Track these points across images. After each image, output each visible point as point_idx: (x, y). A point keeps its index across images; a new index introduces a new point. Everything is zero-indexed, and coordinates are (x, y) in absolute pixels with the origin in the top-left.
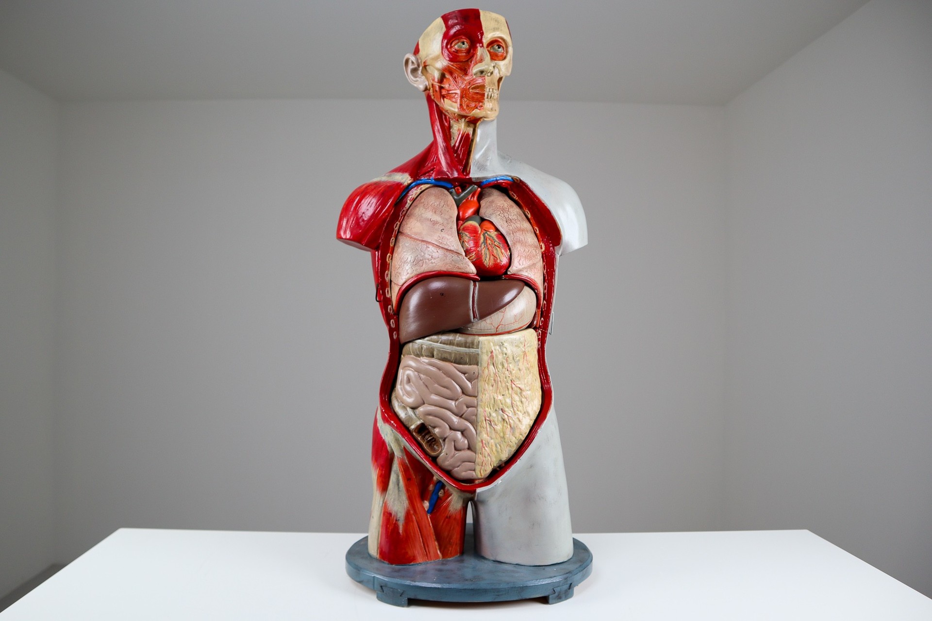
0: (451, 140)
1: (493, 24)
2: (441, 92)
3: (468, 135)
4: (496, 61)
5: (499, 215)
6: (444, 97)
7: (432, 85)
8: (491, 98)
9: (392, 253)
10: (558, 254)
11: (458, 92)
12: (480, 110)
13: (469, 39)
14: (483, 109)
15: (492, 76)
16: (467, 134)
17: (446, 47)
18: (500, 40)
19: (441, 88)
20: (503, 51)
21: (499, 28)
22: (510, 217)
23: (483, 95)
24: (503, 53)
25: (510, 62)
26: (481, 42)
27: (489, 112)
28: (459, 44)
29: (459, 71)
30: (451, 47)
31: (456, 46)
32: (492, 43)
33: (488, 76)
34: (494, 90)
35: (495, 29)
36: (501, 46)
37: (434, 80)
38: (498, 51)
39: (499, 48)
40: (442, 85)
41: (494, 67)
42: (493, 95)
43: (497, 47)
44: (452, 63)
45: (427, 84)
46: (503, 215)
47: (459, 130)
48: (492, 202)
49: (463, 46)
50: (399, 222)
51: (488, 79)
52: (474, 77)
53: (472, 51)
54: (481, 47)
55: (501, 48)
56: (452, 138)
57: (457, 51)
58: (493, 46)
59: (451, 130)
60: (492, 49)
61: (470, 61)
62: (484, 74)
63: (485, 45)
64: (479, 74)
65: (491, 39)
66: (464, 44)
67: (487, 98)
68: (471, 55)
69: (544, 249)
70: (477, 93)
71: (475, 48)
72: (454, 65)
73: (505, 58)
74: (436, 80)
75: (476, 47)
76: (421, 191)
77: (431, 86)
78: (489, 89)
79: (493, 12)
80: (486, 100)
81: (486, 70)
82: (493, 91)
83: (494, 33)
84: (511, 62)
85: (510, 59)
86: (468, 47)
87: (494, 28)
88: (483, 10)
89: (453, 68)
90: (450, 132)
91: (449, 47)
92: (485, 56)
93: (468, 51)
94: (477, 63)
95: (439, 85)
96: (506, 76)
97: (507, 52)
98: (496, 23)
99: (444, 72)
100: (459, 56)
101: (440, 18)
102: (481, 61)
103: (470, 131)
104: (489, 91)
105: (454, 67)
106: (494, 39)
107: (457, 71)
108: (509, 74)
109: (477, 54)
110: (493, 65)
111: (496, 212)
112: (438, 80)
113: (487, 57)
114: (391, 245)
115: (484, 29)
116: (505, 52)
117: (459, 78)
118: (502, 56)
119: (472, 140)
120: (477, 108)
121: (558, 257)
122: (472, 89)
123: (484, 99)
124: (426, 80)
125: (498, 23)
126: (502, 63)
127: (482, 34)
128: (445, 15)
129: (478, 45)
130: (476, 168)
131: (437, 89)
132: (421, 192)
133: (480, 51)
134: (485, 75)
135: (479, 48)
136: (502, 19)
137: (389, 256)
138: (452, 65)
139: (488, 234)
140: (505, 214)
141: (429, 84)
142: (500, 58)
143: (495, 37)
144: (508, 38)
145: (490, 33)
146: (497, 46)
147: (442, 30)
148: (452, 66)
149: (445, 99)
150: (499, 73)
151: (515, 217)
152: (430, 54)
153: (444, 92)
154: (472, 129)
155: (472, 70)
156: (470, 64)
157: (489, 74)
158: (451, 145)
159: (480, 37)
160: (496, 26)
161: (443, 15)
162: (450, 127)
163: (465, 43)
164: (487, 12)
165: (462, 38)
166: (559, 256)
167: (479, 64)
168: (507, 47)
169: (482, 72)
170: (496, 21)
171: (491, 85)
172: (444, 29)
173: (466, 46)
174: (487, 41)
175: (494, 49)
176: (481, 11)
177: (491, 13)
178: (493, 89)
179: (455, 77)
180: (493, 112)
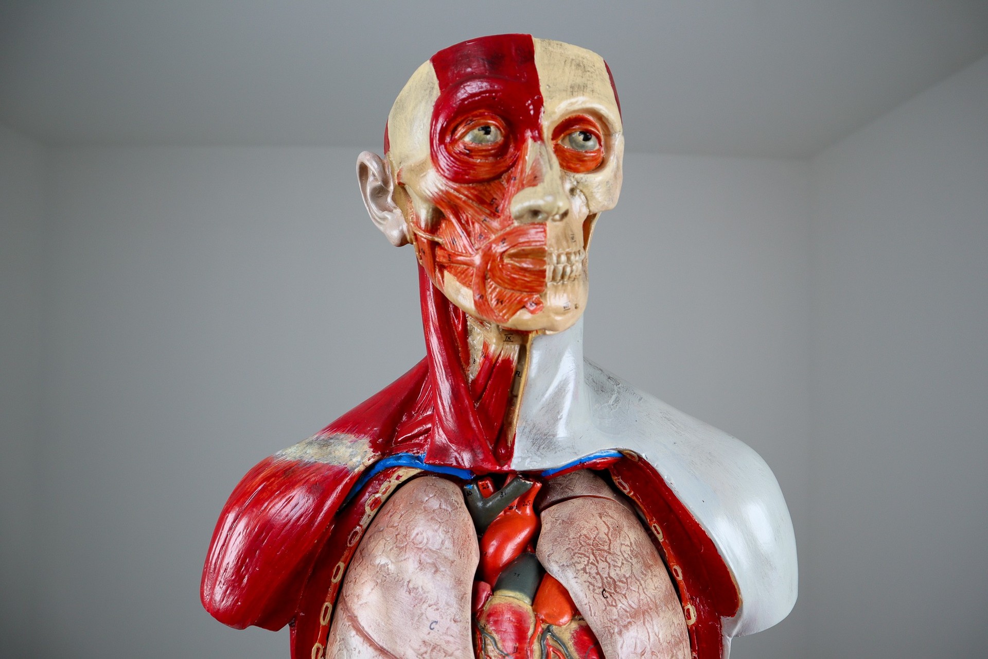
0: (468, 364)
1: (570, 76)
2: (434, 256)
3: (507, 362)
4: (578, 176)
5: (584, 570)
6: (442, 267)
7: (415, 235)
8: (563, 277)
9: (325, 640)
10: (729, 636)
11: (477, 260)
12: (532, 312)
13: (504, 118)
14: (541, 309)
15: (566, 220)
16: (503, 361)
17: (442, 141)
18: (591, 118)
19: (434, 245)
20: (597, 147)
21: (585, 86)
22: (613, 574)
23: (542, 273)
24: (599, 150)
25: (615, 176)
26: (535, 125)
27: (558, 318)
28: (476, 131)
29: (475, 204)
30: (454, 142)
31: (467, 139)
32: (564, 127)
33: (554, 220)
34: (573, 257)
35: (575, 89)
36: (592, 133)
37: (417, 223)
38: (583, 146)
39: (586, 139)
40: (436, 239)
41: (572, 191)
42: (568, 270)
43: (582, 137)
44: (456, 186)
45: (405, 229)
46: (594, 571)
47: (486, 346)
48: (569, 522)
49: (488, 137)
50: (344, 562)
51: (554, 228)
52: (516, 224)
53: (511, 150)
54: (535, 139)
55: (593, 138)
56: (471, 361)
57: (471, 152)
58: (570, 134)
59: (470, 340)
60: (567, 140)
61: (505, 176)
62: (540, 217)
63: (547, 133)
64: (528, 219)
65: (562, 116)
66: (488, 132)
67: (554, 279)
68: (509, 162)
69: (693, 619)
70: (525, 270)
71: (520, 142)
72: (462, 190)
73: (601, 165)
74: (423, 225)
75: (524, 140)
76: (398, 482)
77: (413, 237)
78: (559, 256)
79: (569, 43)
80: (549, 284)
81: (547, 209)
82: (569, 259)
83: (573, 100)
84: (621, 172)
85: (618, 167)
86: (500, 139)
87: (572, 87)
88: (543, 38)
89: (460, 199)
90: (466, 345)
91: (448, 140)
92: (545, 168)
93: (501, 151)
94: (523, 186)
95: (430, 237)
96: (607, 212)
97: (608, 148)
98: (580, 72)
99: (439, 207)
100: (475, 164)
101: (428, 61)
102: (535, 180)
103: (512, 351)
104: (558, 263)
105: (461, 196)
106: (574, 115)
107: (470, 206)
108: (612, 206)
109: (524, 161)
110: (568, 186)
111: (576, 559)
112: (426, 225)
113: (552, 169)
114: (323, 623)
115: (543, 89)
116: (603, 149)
117: (477, 225)
118: (594, 159)
119: (518, 373)
120: (524, 307)
121: (728, 642)
122: (512, 256)
123: (543, 284)
124: (402, 219)
125: (585, 71)
126: (596, 180)
127: (539, 103)
128: (440, 53)
129: (529, 134)
130: (529, 443)
131: (426, 248)
132: (399, 487)
133: (532, 150)
134: (546, 219)
135: (530, 141)
136: (596, 61)
137: (318, 649)
138: (455, 190)
139: (553, 636)
140: (602, 565)
141: (408, 230)
142: (592, 165)
143: (574, 111)
144: (610, 111)
145: (561, 100)
146: (581, 133)
147: (430, 94)
148: (456, 193)
149: (446, 273)
150: (588, 205)
151: (625, 571)
152: (407, 157)
153: (441, 256)
154: (517, 348)
155: (509, 203)
156: (506, 185)
157: (557, 217)
158: (467, 377)
159: (532, 112)
160: (579, 81)
161: (435, 53)
162: (466, 332)
163: (492, 129)
164: (554, 43)
165: (482, 115)
166: (730, 639)
167: (528, 191)
168: (608, 133)
169: (535, 213)
170: (578, 65)
171: (564, 243)
172: (437, 93)
173: (495, 136)
174: (552, 122)
175: (572, 141)
176: (535, 40)
177: (566, 45)
178: (568, 255)
179: (467, 222)
180: (569, 315)
